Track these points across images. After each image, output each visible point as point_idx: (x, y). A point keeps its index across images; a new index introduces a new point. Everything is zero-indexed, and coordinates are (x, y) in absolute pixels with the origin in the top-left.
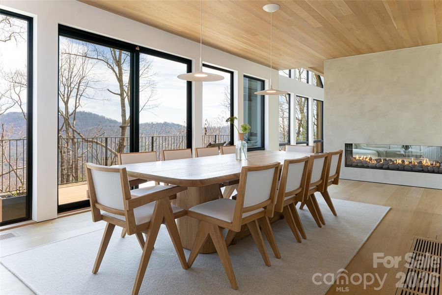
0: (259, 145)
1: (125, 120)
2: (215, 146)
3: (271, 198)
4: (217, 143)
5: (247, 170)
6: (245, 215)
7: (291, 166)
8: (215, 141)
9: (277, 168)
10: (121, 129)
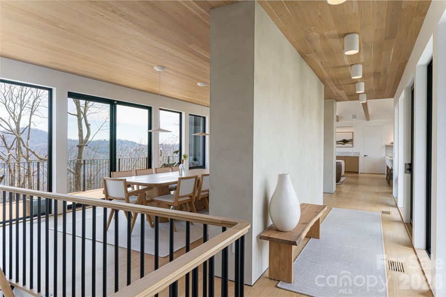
0: (201, 164)
1: (82, 139)
2: (168, 166)
3: (194, 192)
4: (170, 163)
5: (181, 179)
6: (180, 200)
7: (204, 177)
8: (169, 162)
9: (196, 178)
10: (78, 148)
